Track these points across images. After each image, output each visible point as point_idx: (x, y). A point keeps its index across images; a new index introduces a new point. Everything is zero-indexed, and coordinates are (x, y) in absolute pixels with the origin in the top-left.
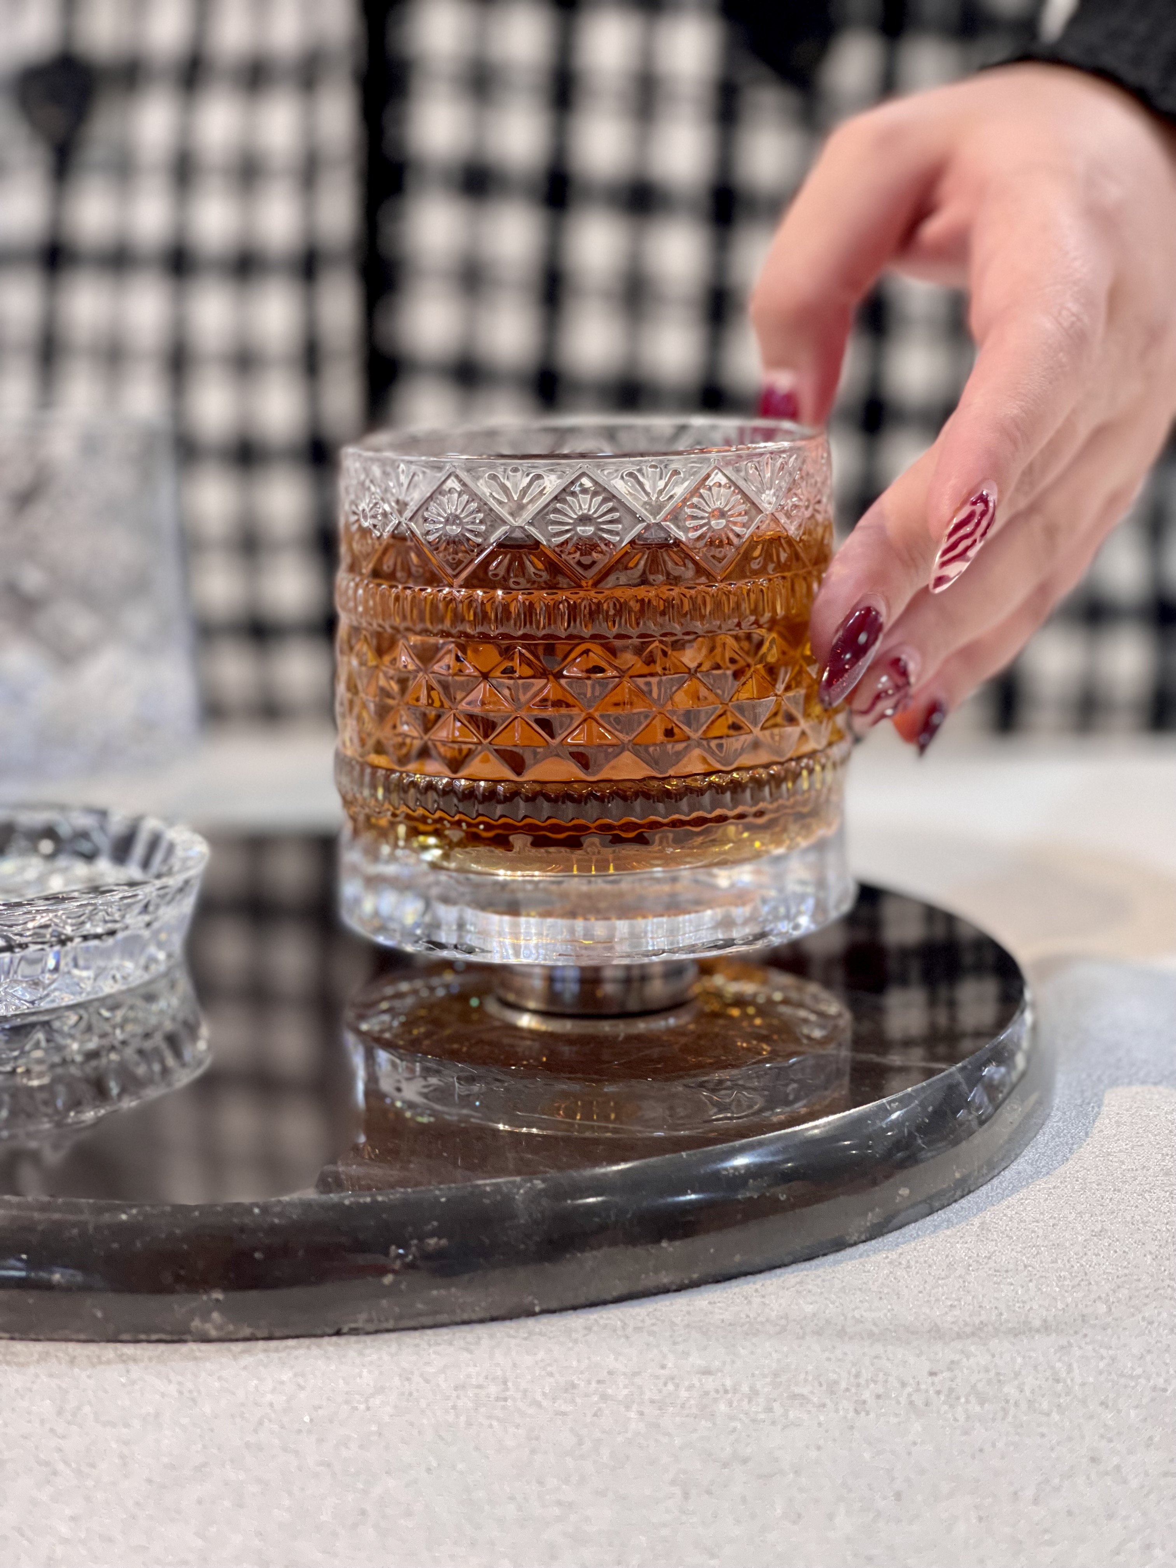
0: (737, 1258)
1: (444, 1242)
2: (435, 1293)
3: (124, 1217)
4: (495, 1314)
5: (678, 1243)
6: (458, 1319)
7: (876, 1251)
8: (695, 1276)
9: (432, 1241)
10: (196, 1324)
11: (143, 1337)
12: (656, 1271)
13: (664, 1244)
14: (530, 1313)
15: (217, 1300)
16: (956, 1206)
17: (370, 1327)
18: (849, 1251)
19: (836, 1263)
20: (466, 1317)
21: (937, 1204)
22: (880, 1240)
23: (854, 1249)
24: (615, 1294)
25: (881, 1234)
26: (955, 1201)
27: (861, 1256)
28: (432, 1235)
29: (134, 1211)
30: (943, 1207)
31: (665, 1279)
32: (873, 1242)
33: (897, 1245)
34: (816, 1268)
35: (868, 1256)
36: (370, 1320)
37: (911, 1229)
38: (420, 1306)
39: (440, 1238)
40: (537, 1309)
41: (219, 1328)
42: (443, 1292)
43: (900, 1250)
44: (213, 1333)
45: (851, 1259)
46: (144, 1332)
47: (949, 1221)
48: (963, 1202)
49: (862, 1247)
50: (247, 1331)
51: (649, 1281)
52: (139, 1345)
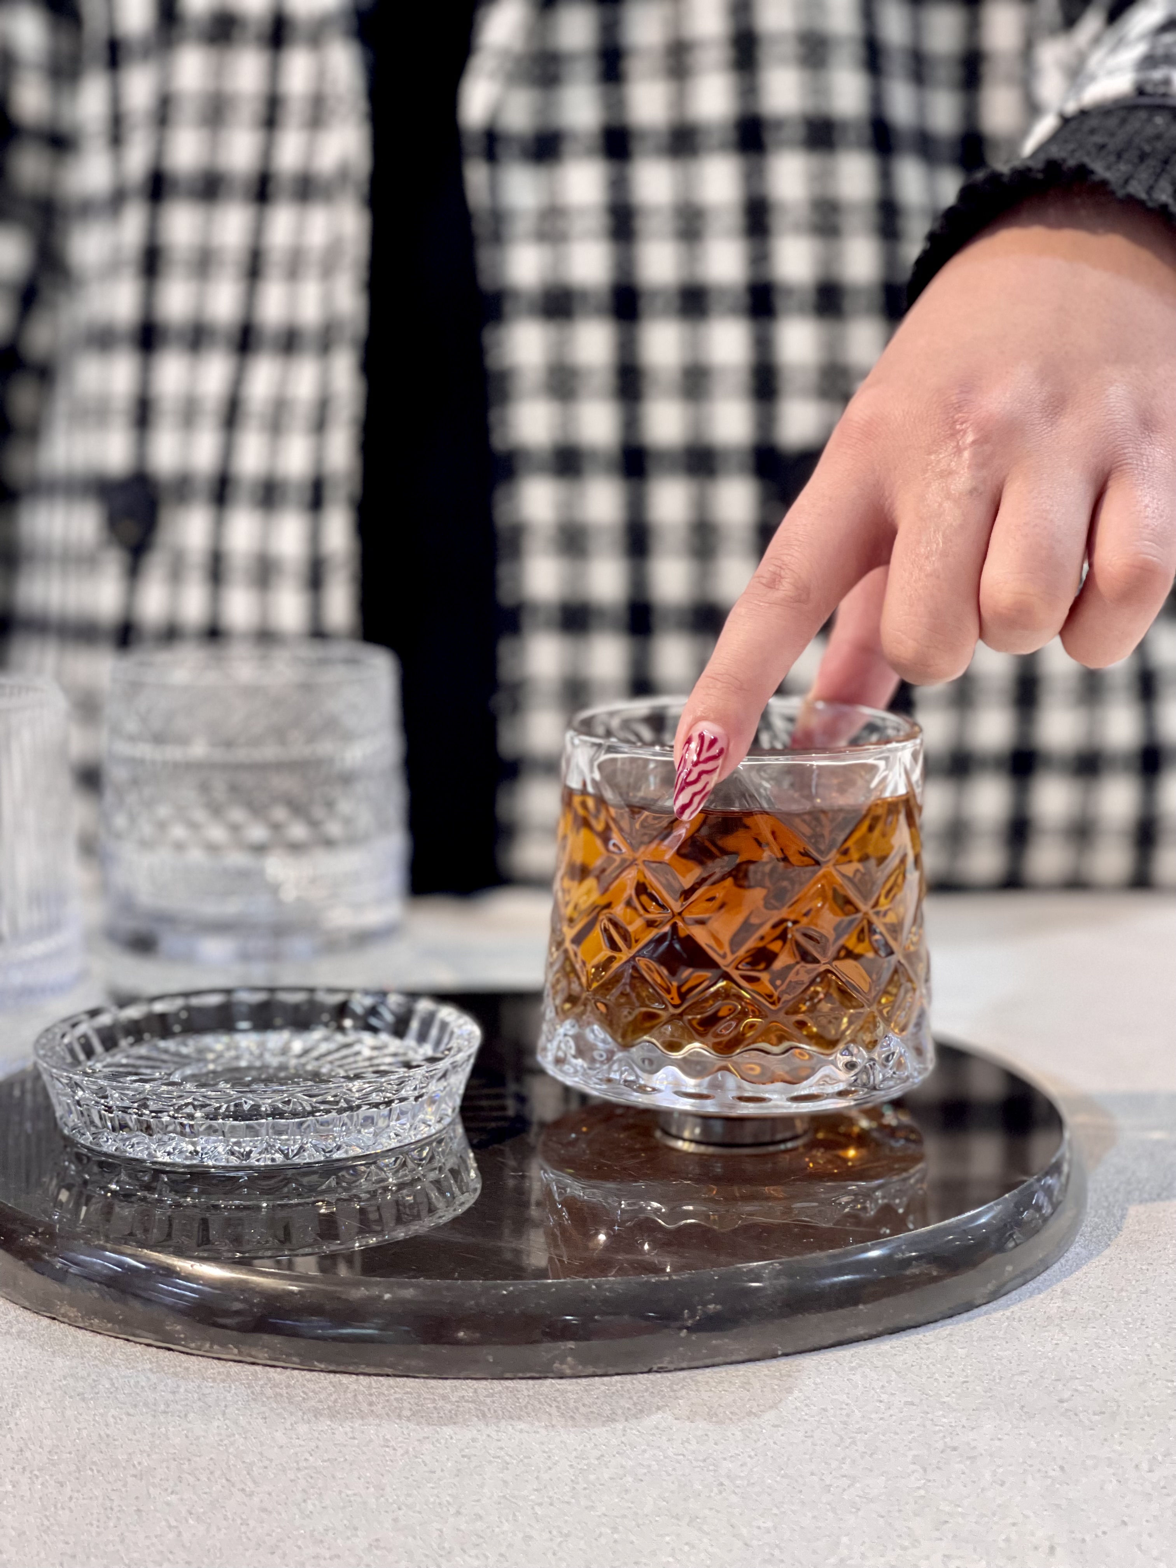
0: (907, 1316)
1: (719, 1307)
2: (714, 1342)
3: (505, 1292)
4: (752, 1356)
5: (869, 1306)
6: (729, 1360)
7: (995, 1310)
8: (880, 1329)
9: (711, 1307)
10: (557, 1365)
11: (520, 1375)
12: (856, 1326)
13: (861, 1307)
14: (775, 1356)
15: (572, 1349)
16: (1040, 1278)
17: (671, 1367)
18: (976, 1311)
19: (970, 1319)
20: (734, 1358)
21: (1029, 1277)
22: (995, 1302)
23: (979, 1309)
24: (830, 1342)
25: (995, 1299)
26: (1039, 1275)
27: (985, 1313)
28: (711, 1303)
29: (511, 1288)
30: (1032, 1279)
31: (861, 1331)
32: (991, 1304)
33: (1008, 1306)
34: (957, 1323)
35: (990, 1314)
36: (671, 1362)
37: (1014, 1295)
38: (704, 1351)
39: (716, 1304)
40: (780, 1353)
41: (571, 1368)
42: (719, 1342)
43: (1011, 1310)
44: (568, 1372)
45: (980, 1316)
46: (520, 1372)
47: (1038, 1288)
48: (1044, 1275)
49: (984, 1308)
50: (590, 1370)
51: (851, 1332)
52: (515, 1381)
